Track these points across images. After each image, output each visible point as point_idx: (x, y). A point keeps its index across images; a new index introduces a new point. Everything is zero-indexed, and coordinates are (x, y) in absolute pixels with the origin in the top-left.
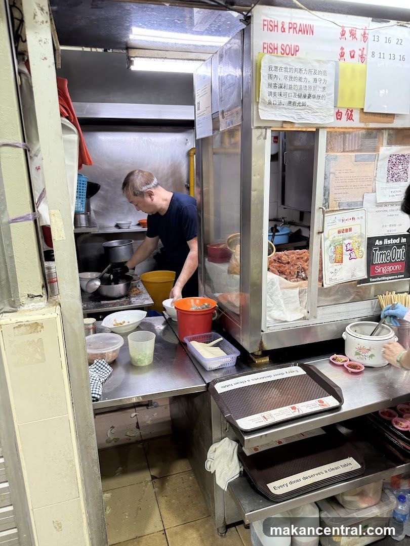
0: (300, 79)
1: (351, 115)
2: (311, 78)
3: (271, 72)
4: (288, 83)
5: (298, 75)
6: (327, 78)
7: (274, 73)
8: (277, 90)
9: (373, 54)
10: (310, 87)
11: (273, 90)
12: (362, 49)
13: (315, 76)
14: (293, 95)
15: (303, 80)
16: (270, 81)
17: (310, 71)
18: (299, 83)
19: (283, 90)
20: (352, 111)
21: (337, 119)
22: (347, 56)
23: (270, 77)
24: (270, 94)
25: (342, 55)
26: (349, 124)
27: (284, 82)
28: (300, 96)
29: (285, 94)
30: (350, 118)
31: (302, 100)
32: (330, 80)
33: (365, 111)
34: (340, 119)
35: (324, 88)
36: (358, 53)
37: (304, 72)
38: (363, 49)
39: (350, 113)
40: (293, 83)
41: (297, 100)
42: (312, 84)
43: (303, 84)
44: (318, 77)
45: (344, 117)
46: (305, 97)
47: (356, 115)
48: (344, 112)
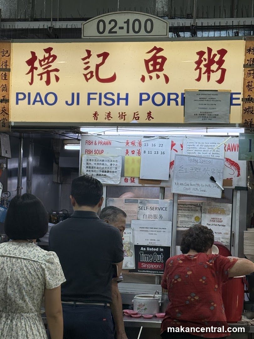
0: (103, 164)
1: (133, 180)
2: (109, 164)
3: (88, 162)
4: (96, 166)
5: (102, 163)
6: (118, 163)
7: (89, 162)
8: (91, 169)
9: (145, 152)
10: (108, 168)
11: (89, 169)
12: (138, 150)
13: (111, 163)
14: (99, 171)
15: (105, 165)
16: (87, 166)
17: (108, 161)
18: (102, 166)
19: (94, 169)
20: (134, 178)
21: (125, 182)
22: (130, 153)
23: (87, 164)
24: (87, 171)
25: (127, 152)
26: (133, 184)
27: (94, 166)
28: (103, 172)
29: (95, 171)
30: (133, 181)
31: (104, 173)
32: (119, 164)
33: (140, 178)
34: (127, 182)
35: (116, 168)
36: (136, 152)
37: (105, 161)
38: (140, 150)
39: (133, 179)
40: (99, 166)
41: (101, 173)
42: (109, 166)
43: (104, 166)
44: (112, 163)
45: (129, 181)
46: (106, 172)
47: (136, 181)
48: (129, 179)
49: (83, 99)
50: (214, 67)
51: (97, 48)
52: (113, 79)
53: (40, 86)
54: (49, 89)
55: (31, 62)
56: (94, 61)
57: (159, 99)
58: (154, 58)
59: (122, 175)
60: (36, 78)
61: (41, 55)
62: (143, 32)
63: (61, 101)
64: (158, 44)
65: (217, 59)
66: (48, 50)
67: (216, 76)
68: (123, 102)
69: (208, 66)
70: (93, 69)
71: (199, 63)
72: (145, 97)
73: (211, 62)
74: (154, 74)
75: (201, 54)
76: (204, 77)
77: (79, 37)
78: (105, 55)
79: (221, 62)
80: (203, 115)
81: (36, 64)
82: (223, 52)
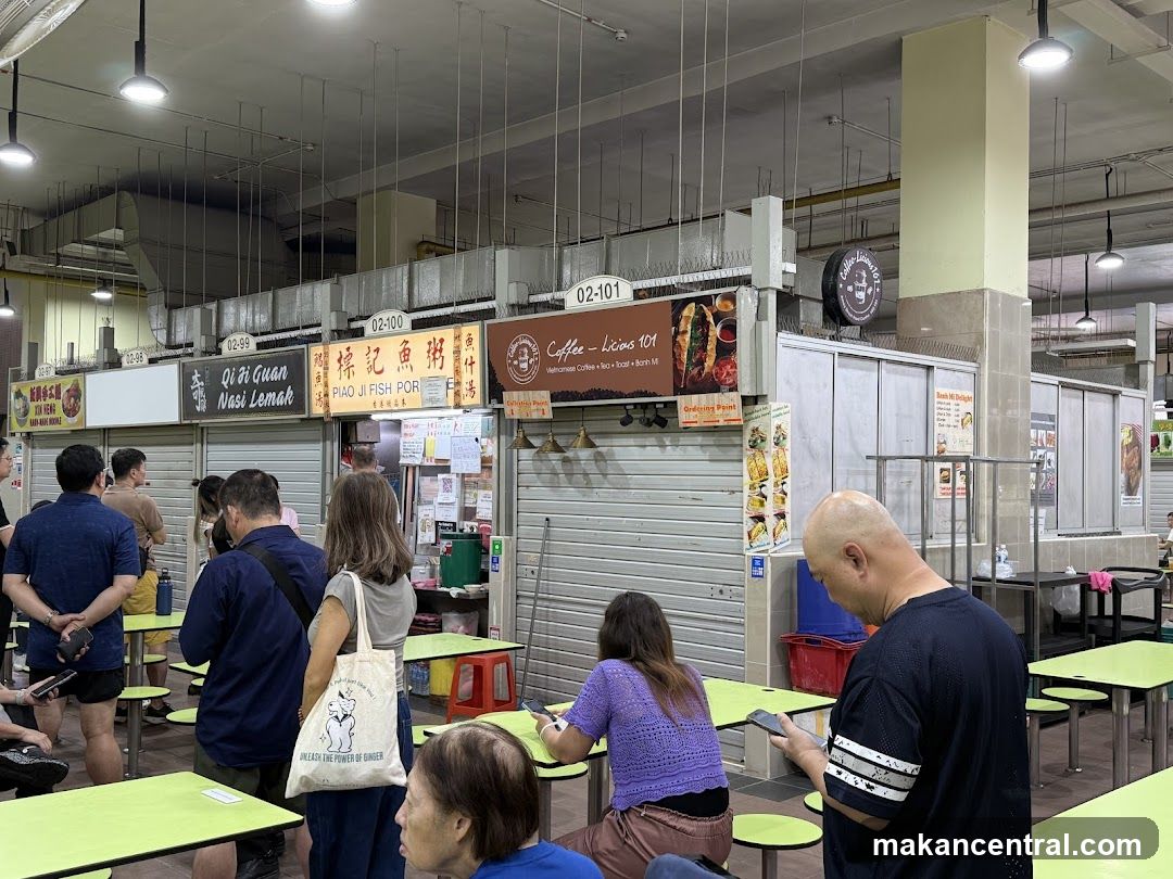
4: (409, 448)
6: (421, 445)
10: (416, 448)
17: (416, 442)
20: (431, 458)
28: (412, 453)
30: (431, 461)
35: (420, 449)
43: (414, 447)
44: (418, 444)
45: (428, 460)
46: (414, 453)
47: (433, 460)
49: (368, 390)
50: (438, 355)
51: (373, 344)
52: (381, 372)
53: (345, 382)
54: (349, 383)
55: (339, 361)
56: (372, 355)
57: (408, 387)
58: (404, 350)
59: (424, 455)
60: (343, 373)
61: (345, 353)
62: (397, 328)
63: (356, 395)
64: (406, 337)
65: (438, 348)
66: (348, 349)
67: (439, 362)
68: (388, 390)
69: (434, 354)
70: (371, 363)
71: (429, 352)
72: (400, 385)
73: (436, 350)
74: (404, 364)
75: (430, 343)
76: (432, 363)
77: (363, 335)
78: (377, 350)
79: (441, 350)
80: (431, 400)
81: (342, 362)
82: (442, 341)
